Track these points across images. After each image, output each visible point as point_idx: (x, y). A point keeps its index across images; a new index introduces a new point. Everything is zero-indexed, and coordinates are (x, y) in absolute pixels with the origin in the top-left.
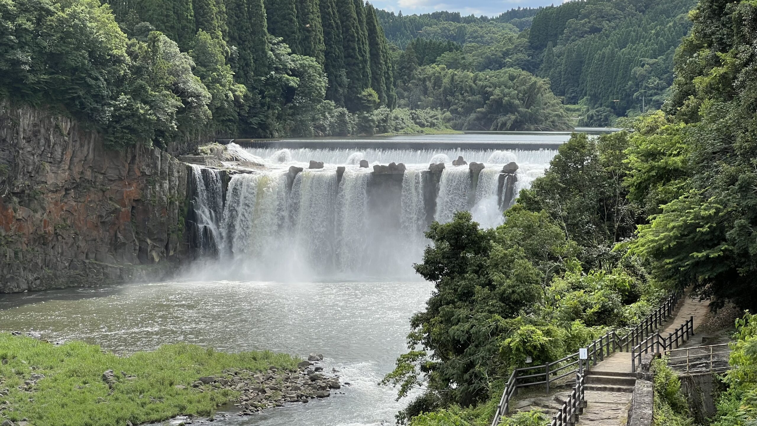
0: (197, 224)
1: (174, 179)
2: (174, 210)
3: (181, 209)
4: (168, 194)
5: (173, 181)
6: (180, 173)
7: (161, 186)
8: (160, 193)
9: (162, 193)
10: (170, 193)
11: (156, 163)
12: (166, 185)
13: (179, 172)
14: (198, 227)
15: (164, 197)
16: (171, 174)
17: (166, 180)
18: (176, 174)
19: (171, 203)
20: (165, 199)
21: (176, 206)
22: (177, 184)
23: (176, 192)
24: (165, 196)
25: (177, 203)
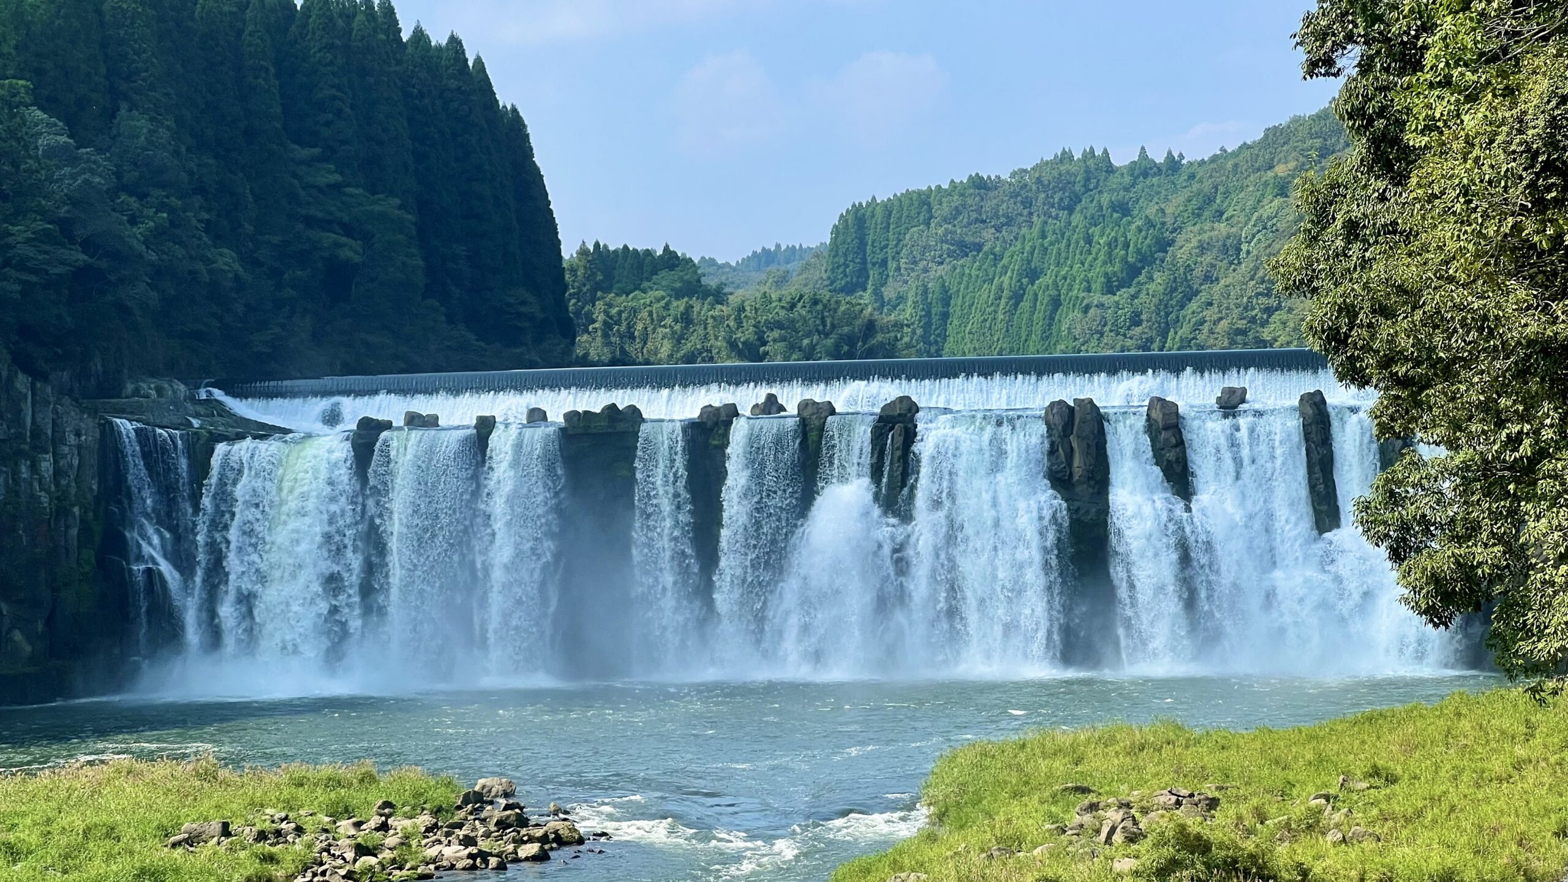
0: (128, 564)
1: (66, 449)
2: (67, 527)
3: (85, 529)
4: (53, 488)
5: (64, 456)
6: (83, 438)
7: (34, 468)
8: (31, 484)
9: (36, 485)
10: (57, 484)
11: (21, 410)
12: (46, 465)
13: (78, 434)
14: (131, 571)
15: (43, 494)
16: (58, 439)
17: (47, 453)
18: (72, 439)
19: (61, 511)
20: (45, 499)
21: (74, 517)
22: (76, 462)
23: (73, 484)
24: (45, 490)
25: (76, 510)
